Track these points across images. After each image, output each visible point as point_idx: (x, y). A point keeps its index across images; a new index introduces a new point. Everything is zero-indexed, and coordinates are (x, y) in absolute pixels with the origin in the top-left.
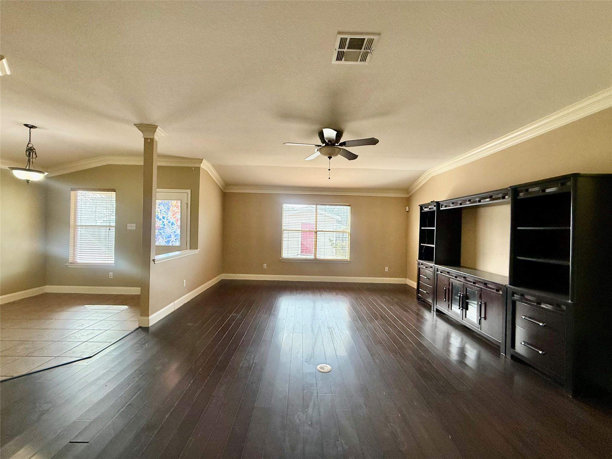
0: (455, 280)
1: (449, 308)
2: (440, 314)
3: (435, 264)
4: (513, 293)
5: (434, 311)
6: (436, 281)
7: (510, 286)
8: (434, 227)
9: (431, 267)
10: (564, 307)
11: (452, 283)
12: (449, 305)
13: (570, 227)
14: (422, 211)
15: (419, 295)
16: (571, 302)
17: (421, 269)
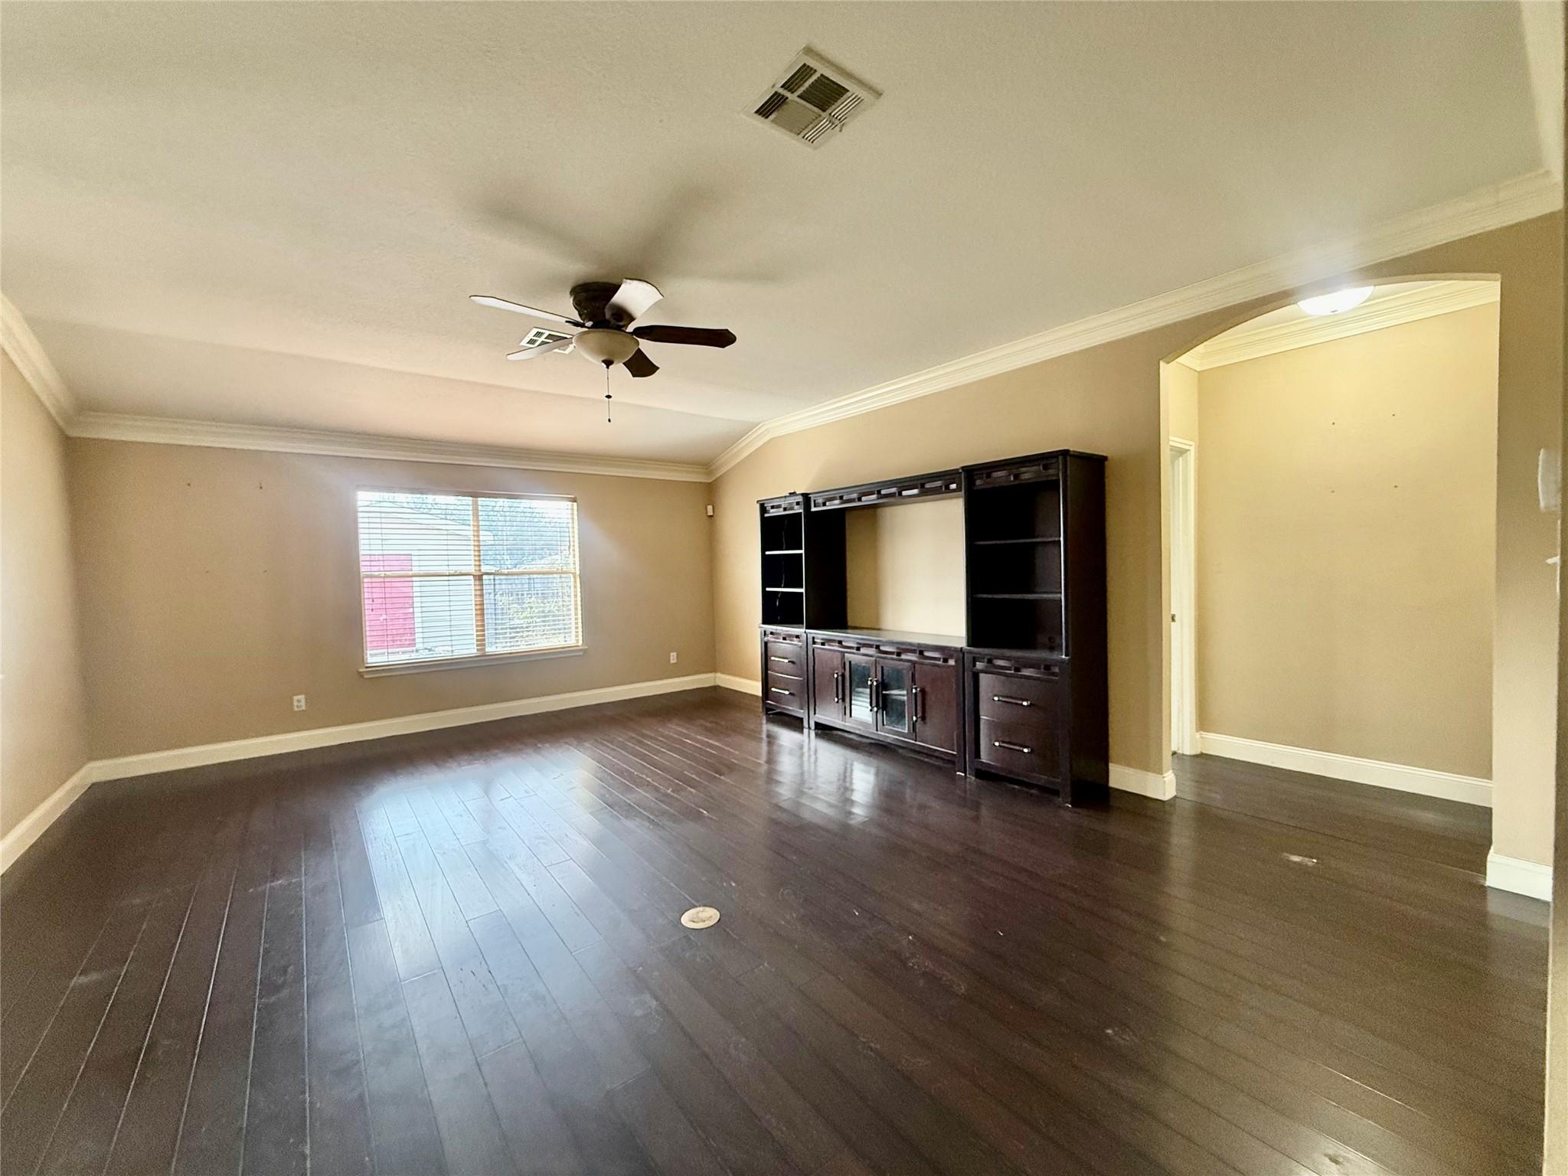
0: (858, 654)
1: (845, 714)
2: (825, 731)
3: (807, 628)
4: (975, 660)
5: (809, 728)
6: (812, 664)
7: (969, 648)
8: (802, 549)
9: (797, 637)
10: (1056, 670)
11: (850, 662)
12: (845, 708)
13: (1060, 536)
14: (766, 515)
15: (769, 702)
16: (1067, 658)
17: (769, 645)
